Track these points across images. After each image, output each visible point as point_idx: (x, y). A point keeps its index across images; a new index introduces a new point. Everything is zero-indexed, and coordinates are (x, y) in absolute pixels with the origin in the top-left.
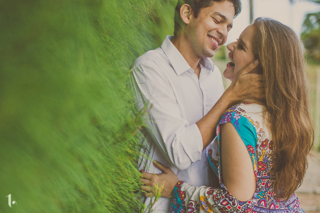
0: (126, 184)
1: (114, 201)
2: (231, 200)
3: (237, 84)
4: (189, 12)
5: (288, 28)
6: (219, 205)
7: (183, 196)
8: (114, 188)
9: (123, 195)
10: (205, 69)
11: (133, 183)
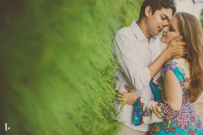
0: (108, 98)
1: (101, 107)
2: (171, 110)
3: (170, 47)
4: (149, 11)
5: (193, 16)
6: (164, 112)
7: (142, 105)
8: (101, 100)
9: (106, 103)
10: (153, 39)
11: (111, 98)
